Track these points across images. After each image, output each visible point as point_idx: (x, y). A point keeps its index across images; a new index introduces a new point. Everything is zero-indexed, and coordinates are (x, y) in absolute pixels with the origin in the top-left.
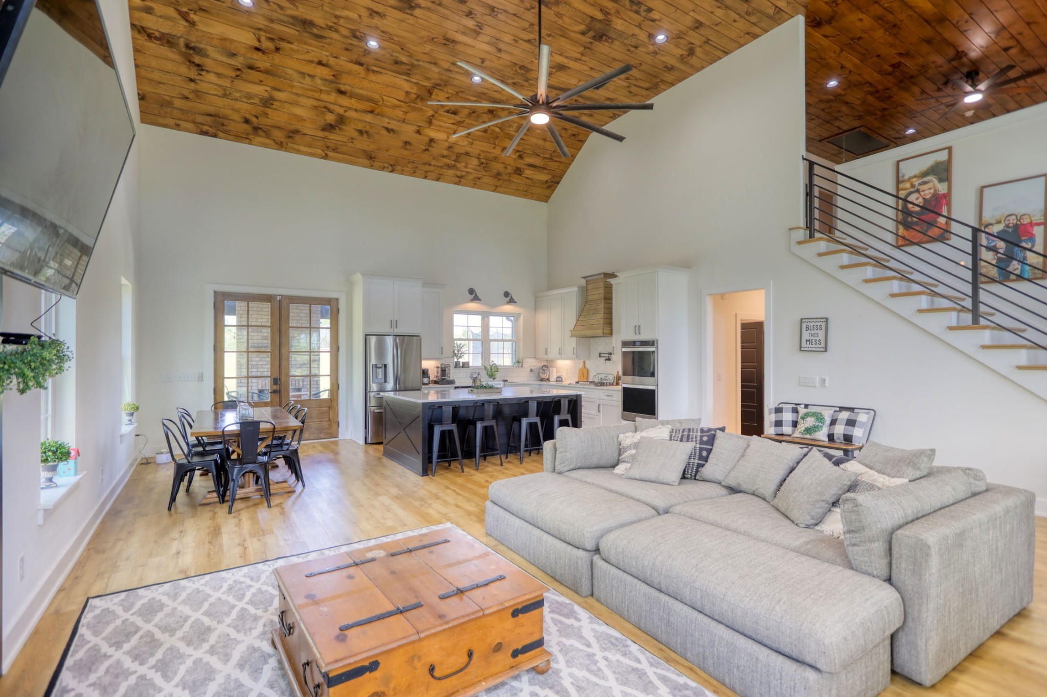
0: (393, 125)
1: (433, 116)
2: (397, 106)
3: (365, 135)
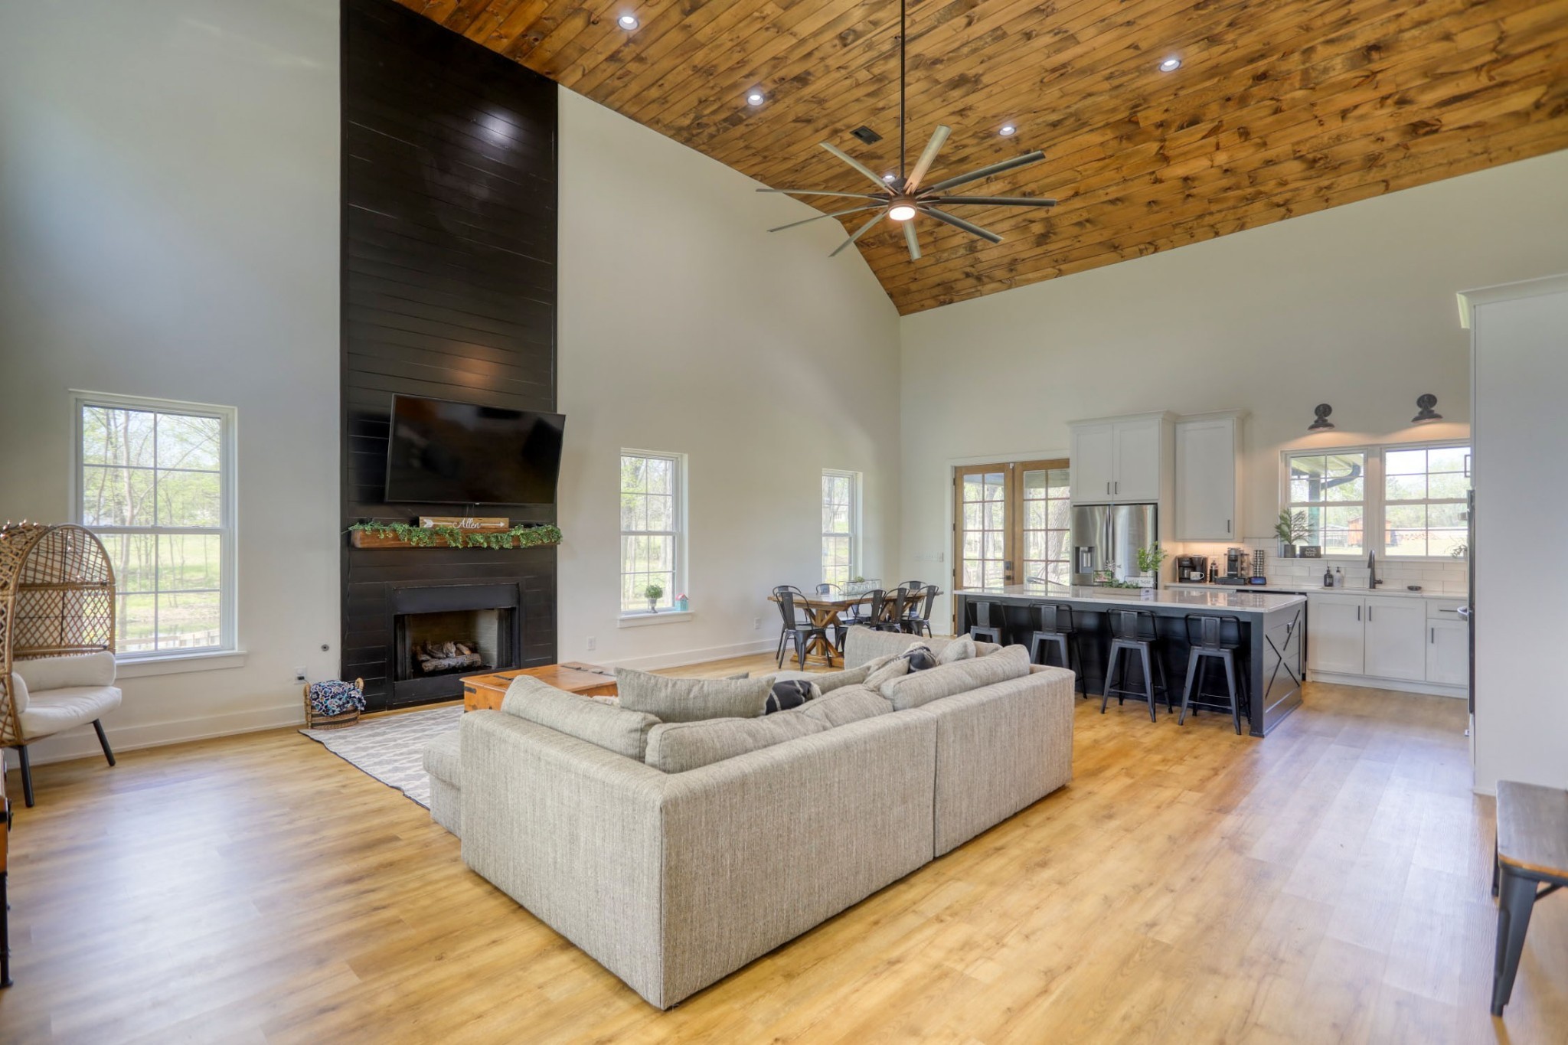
0: (1114, 192)
1: (1161, 148)
2: (1103, 168)
3: (1088, 225)
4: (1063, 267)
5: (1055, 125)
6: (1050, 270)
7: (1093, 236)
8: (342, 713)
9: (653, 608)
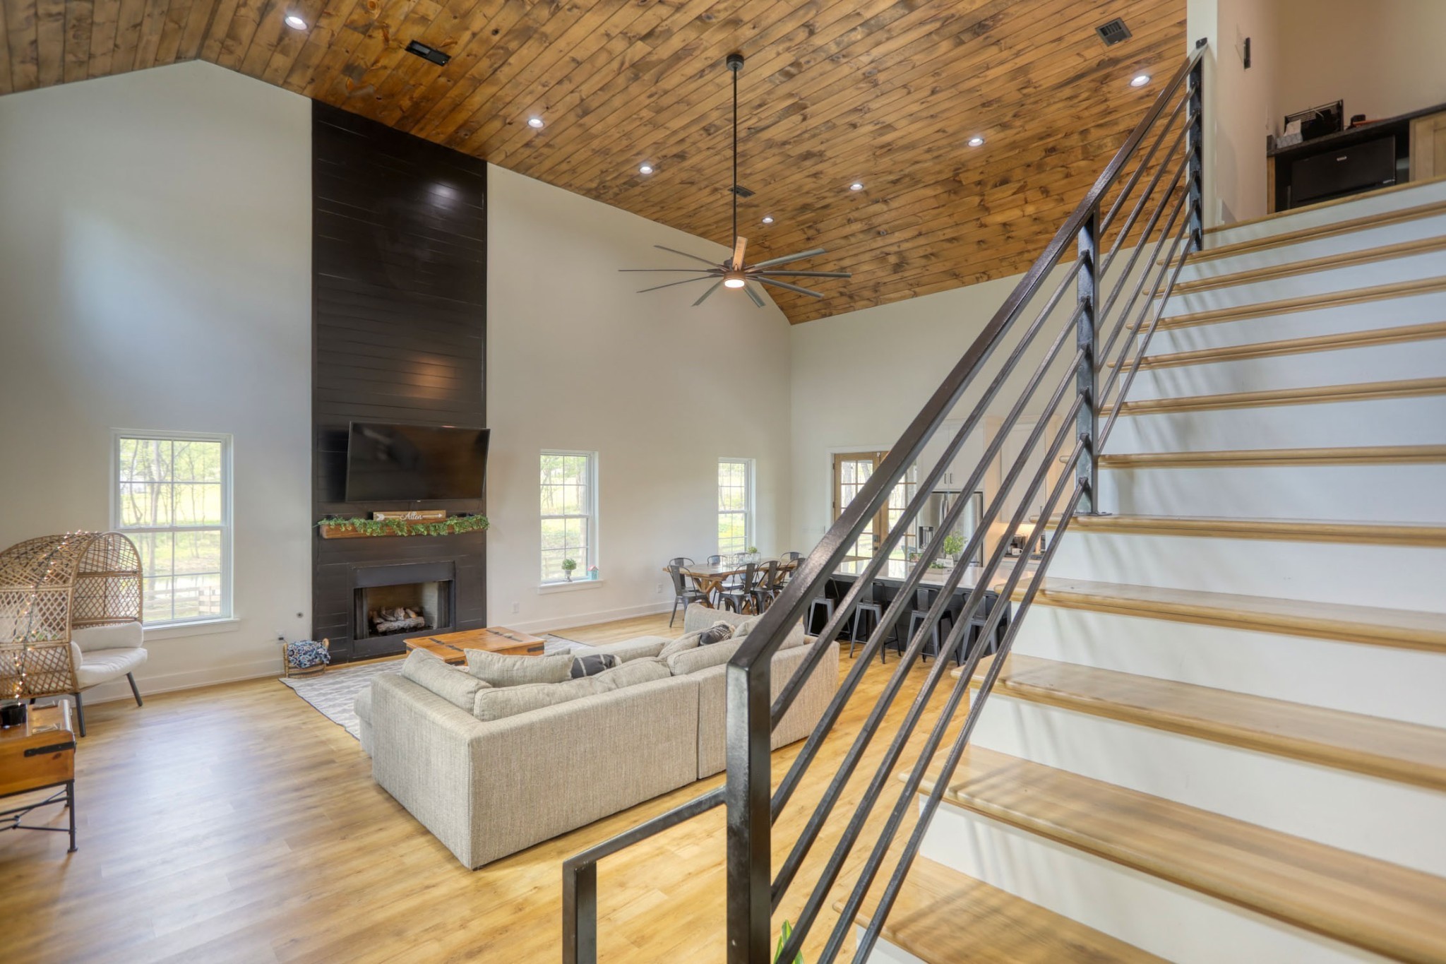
0: (950, 233)
1: (982, 201)
2: (938, 214)
3: (932, 257)
4: (917, 290)
5: (895, 182)
6: (907, 292)
7: (938, 267)
8: (312, 666)
9: (568, 578)
